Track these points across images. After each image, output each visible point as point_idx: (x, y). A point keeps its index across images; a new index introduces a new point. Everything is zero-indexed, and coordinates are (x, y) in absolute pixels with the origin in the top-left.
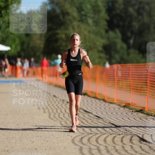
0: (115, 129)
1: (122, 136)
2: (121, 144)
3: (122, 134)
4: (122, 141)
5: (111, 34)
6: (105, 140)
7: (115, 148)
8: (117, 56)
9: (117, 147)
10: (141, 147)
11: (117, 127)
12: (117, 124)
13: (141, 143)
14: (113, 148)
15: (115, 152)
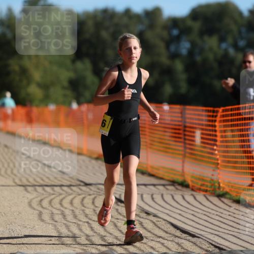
0: (84, 188)
1: (93, 196)
2: (92, 207)
3: (94, 194)
4: (93, 203)
5: (79, 65)
6: (71, 203)
7: (84, 213)
8: (87, 94)
9: (87, 211)
10: (117, 210)
11: (86, 184)
12: (87, 182)
13: (118, 205)
14: (81, 212)
15: (85, 218)
